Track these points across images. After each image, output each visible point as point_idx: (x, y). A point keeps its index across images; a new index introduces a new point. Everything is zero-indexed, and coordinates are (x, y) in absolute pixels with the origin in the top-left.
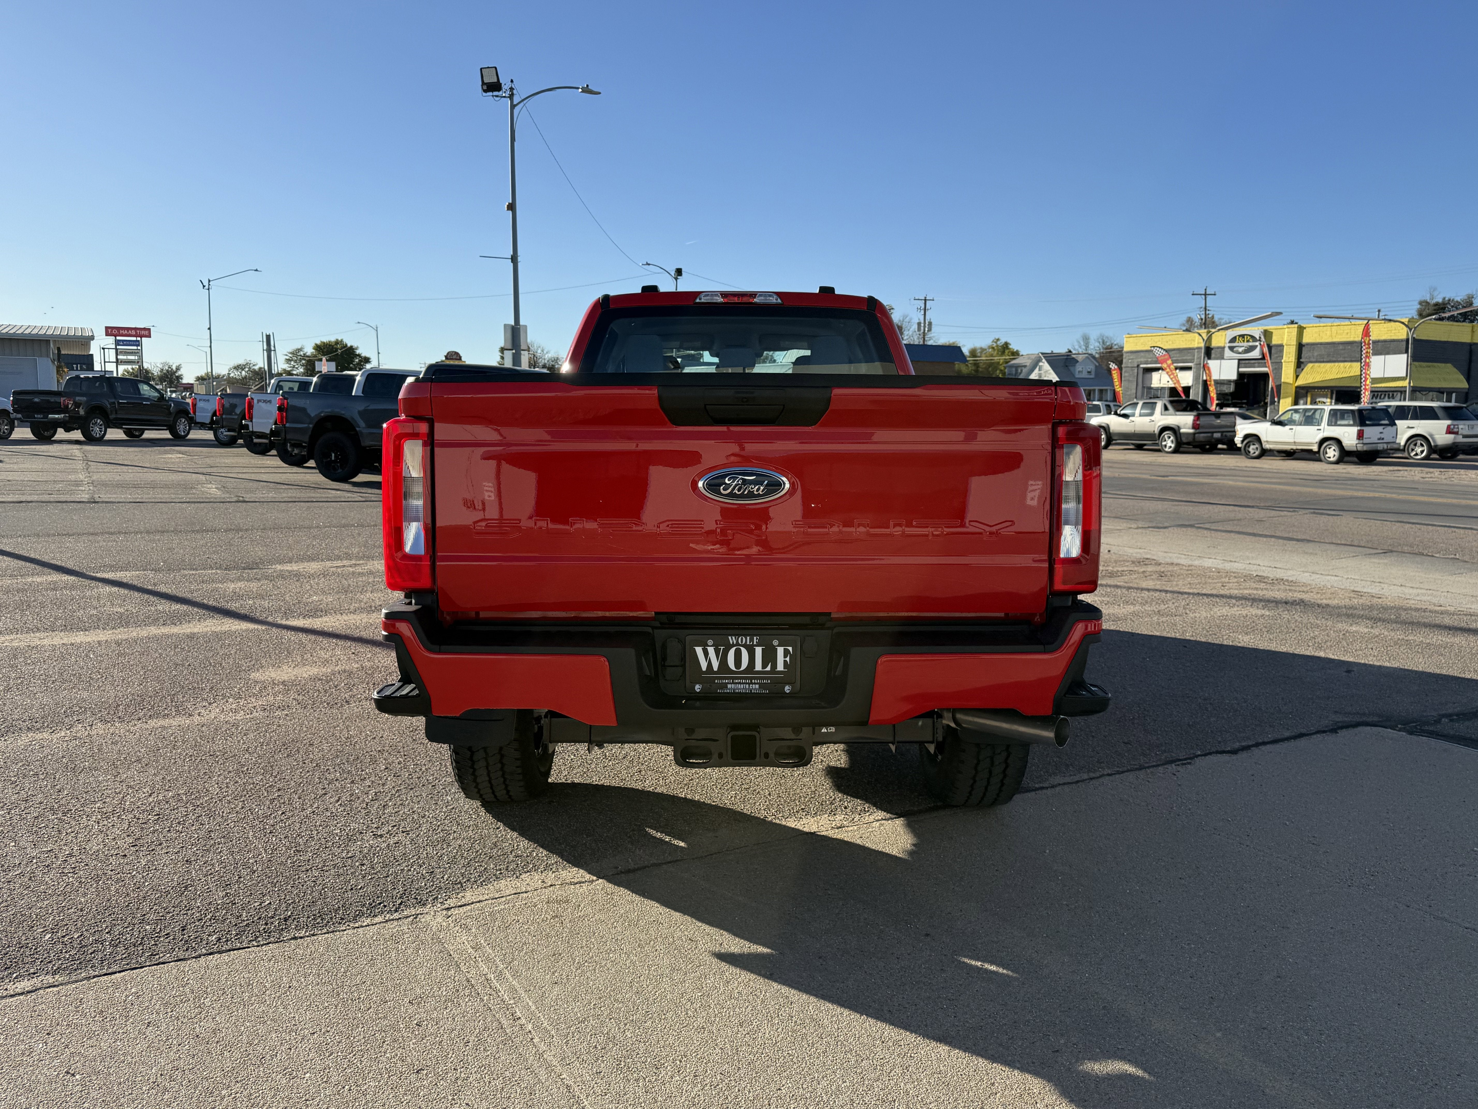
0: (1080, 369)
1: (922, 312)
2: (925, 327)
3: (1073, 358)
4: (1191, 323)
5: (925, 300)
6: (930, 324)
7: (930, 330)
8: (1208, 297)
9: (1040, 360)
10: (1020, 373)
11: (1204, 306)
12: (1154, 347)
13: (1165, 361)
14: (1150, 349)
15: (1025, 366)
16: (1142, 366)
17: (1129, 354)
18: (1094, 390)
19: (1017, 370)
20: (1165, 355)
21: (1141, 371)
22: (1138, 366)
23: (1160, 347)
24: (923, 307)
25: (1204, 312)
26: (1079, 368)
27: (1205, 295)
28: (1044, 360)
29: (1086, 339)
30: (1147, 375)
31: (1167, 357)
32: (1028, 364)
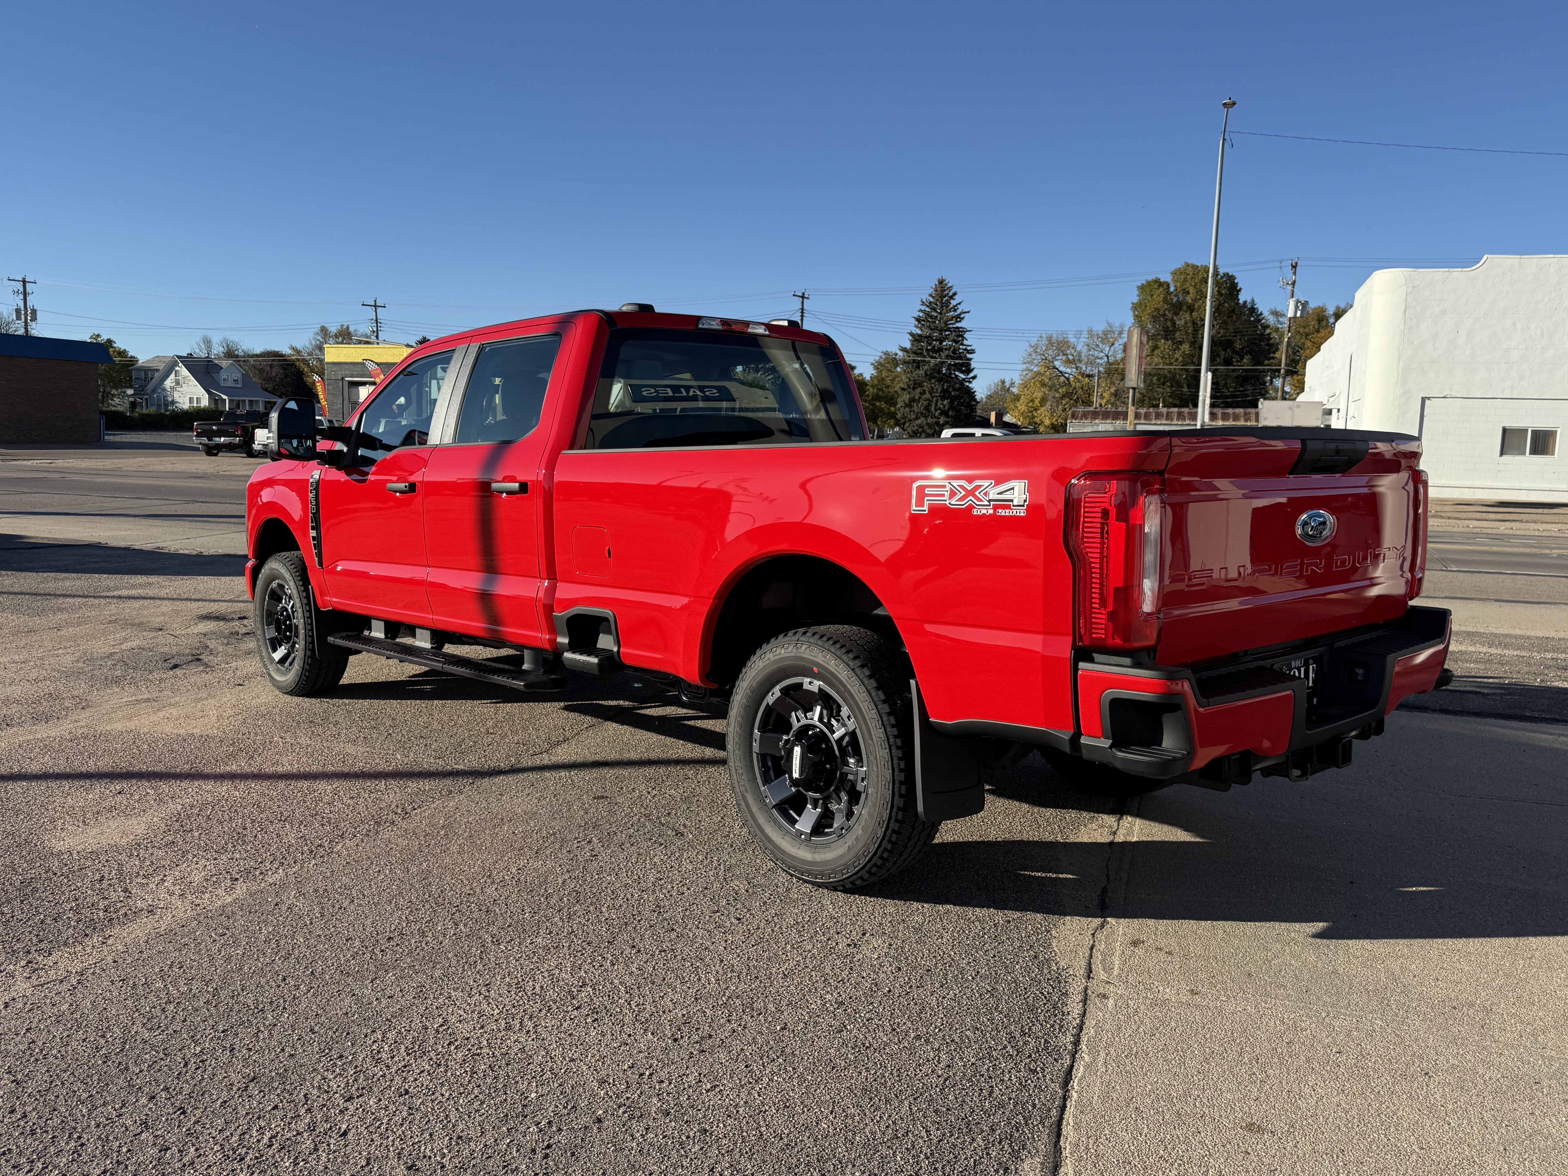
0: (225, 377)
1: (21, 296)
2: (26, 314)
3: (216, 364)
4: (326, 332)
5: (24, 282)
6: (34, 312)
7: (34, 319)
8: (379, 309)
9: (175, 364)
10: (152, 379)
11: (375, 318)
12: (366, 360)
13: (378, 375)
14: (362, 361)
15: (158, 370)
16: (347, 379)
17: (331, 365)
18: (244, 401)
19: (146, 374)
20: (377, 369)
21: (346, 385)
22: (343, 379)
23: (372, 361)
24: (21, 290)
25: (375, 325)
26: (223, 375)
27: (375, 306)
28: (180, 364)
29: (208, 342)
30: (354, 390)
31: (379, 371)
32: (161, 368)
